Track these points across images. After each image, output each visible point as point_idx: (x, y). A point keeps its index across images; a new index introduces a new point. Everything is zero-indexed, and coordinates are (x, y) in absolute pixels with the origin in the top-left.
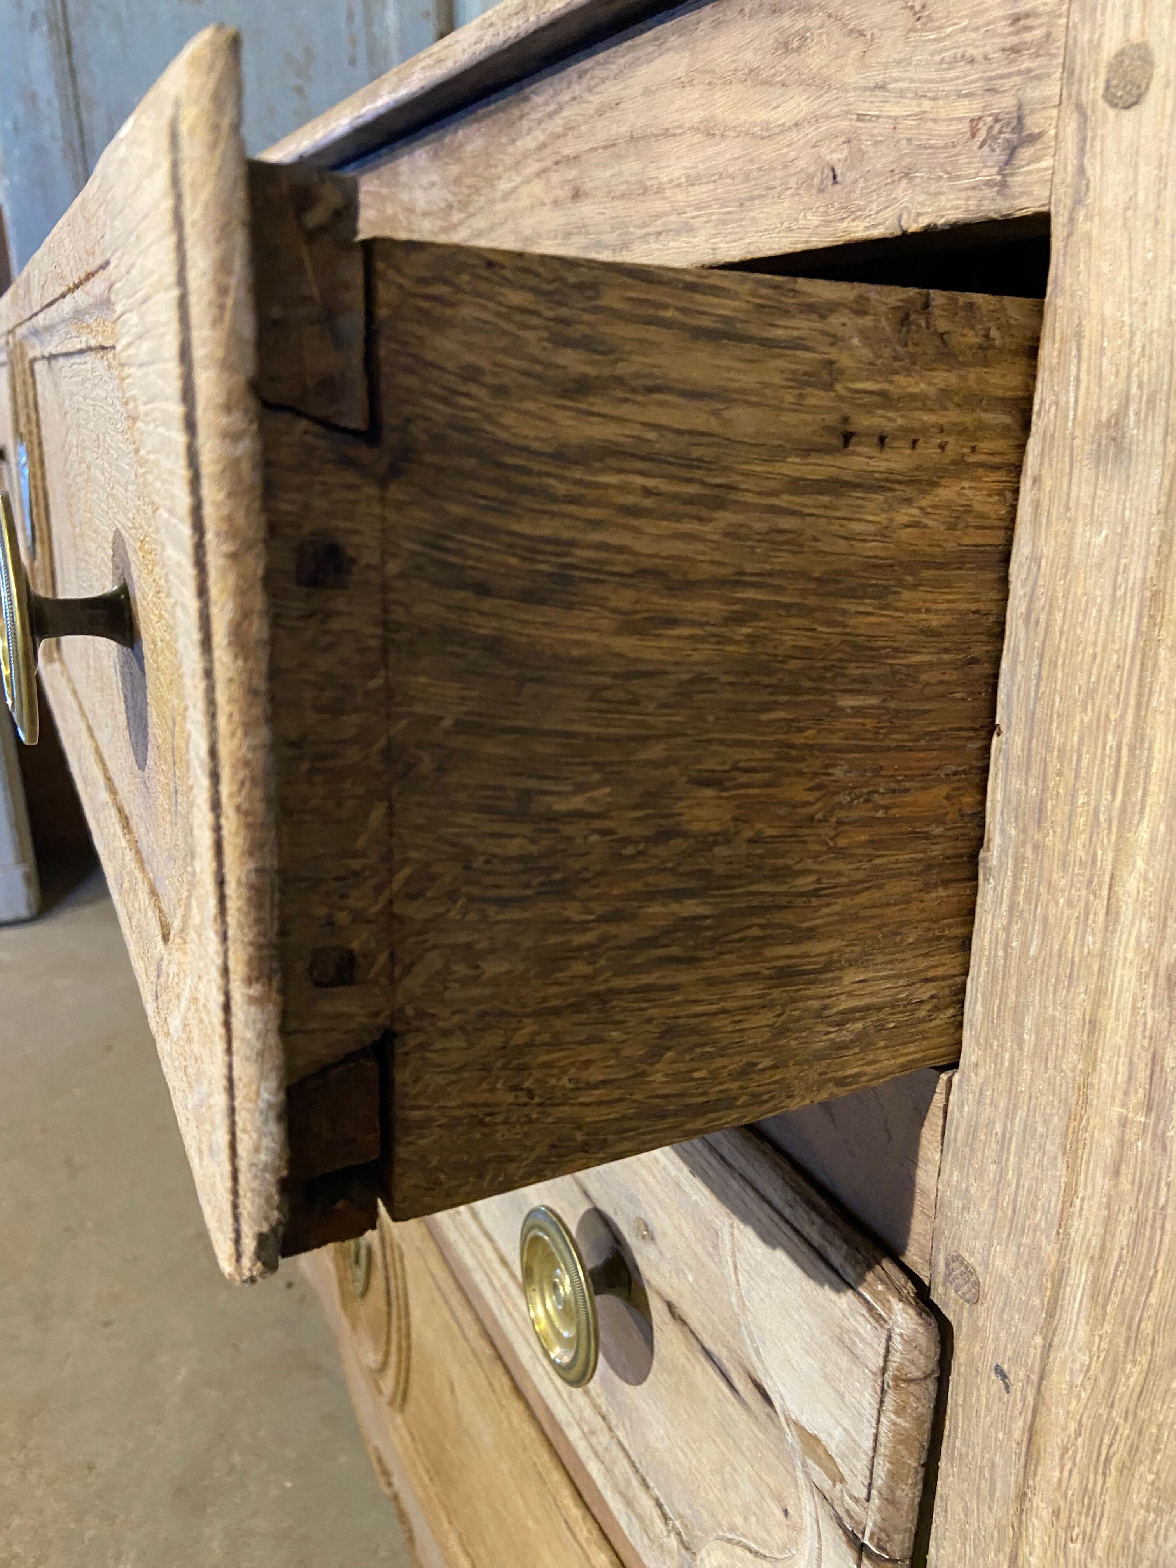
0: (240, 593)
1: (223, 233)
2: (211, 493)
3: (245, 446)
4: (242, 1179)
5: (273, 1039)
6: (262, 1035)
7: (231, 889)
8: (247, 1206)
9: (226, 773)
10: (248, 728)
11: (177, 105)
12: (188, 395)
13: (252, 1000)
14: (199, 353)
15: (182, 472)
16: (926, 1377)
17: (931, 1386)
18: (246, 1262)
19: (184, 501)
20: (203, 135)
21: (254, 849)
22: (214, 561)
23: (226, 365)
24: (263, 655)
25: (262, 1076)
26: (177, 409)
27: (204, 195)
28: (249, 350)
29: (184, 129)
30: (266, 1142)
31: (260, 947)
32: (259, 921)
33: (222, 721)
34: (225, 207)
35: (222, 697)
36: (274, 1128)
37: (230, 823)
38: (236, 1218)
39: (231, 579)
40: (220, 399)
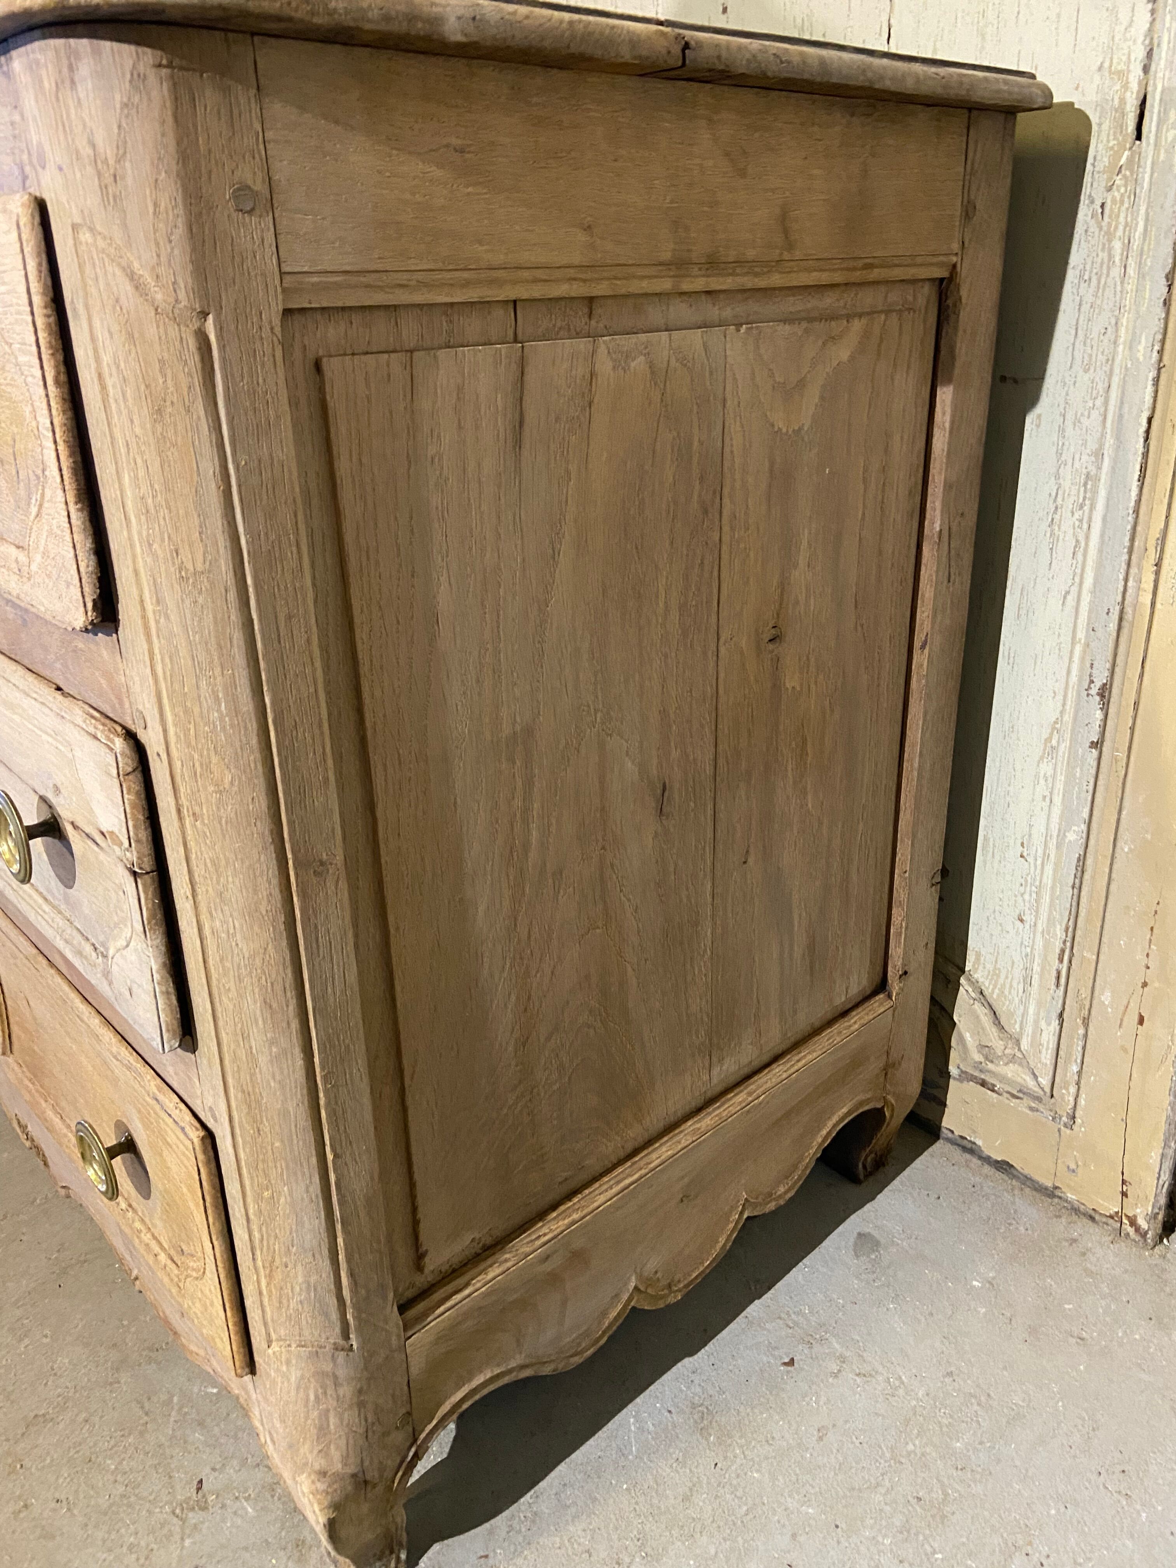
0: (56, 367)
1: (39, 255)
2: (42, 335)
3: (52, 319)
4: (83, 580)
5: (88, 523)
6: (83, 523)
7: (65, 472)
8: (87, 589)
9: (57, 430)
10: (64, 412)
11: (18, 216)
12: (31, 304)
13: (78, 510)
14: (33, 290)
15: (32, 329)
16: (134, 771)
17: (138, 775)
18: (90, 614)
19: (33, 339)
20: (29, 226)
21: (72, 454)
22: (45, 357)
23: (44, 294)
24: (67, 386)
25: (86, 538)
26: (28, 309)
27: (32, 243)
28: (51, 289)
29: (21, 224)
30: (91, 563)
31: (78, 490)
32: (77, 480)
33: (54, 412)
34: (39, 247)
35: (53, 404)
36: (93, 557)
37: (62, 447)
38: (83, 597)
39: (52, 362)
40: (43, 304)
